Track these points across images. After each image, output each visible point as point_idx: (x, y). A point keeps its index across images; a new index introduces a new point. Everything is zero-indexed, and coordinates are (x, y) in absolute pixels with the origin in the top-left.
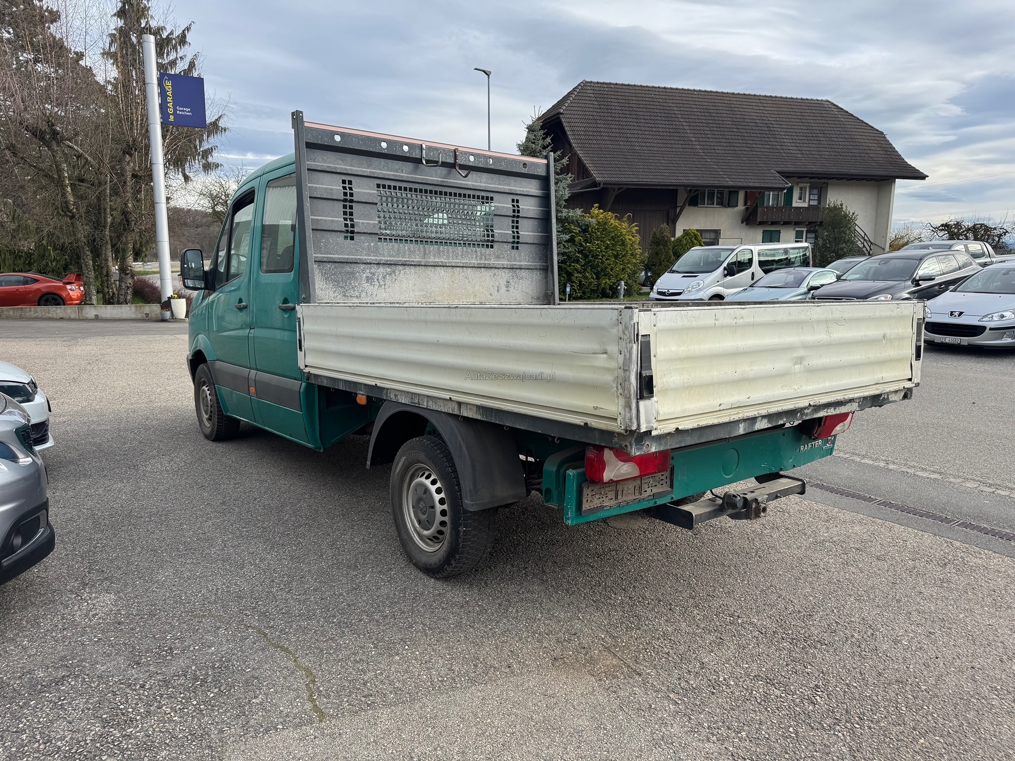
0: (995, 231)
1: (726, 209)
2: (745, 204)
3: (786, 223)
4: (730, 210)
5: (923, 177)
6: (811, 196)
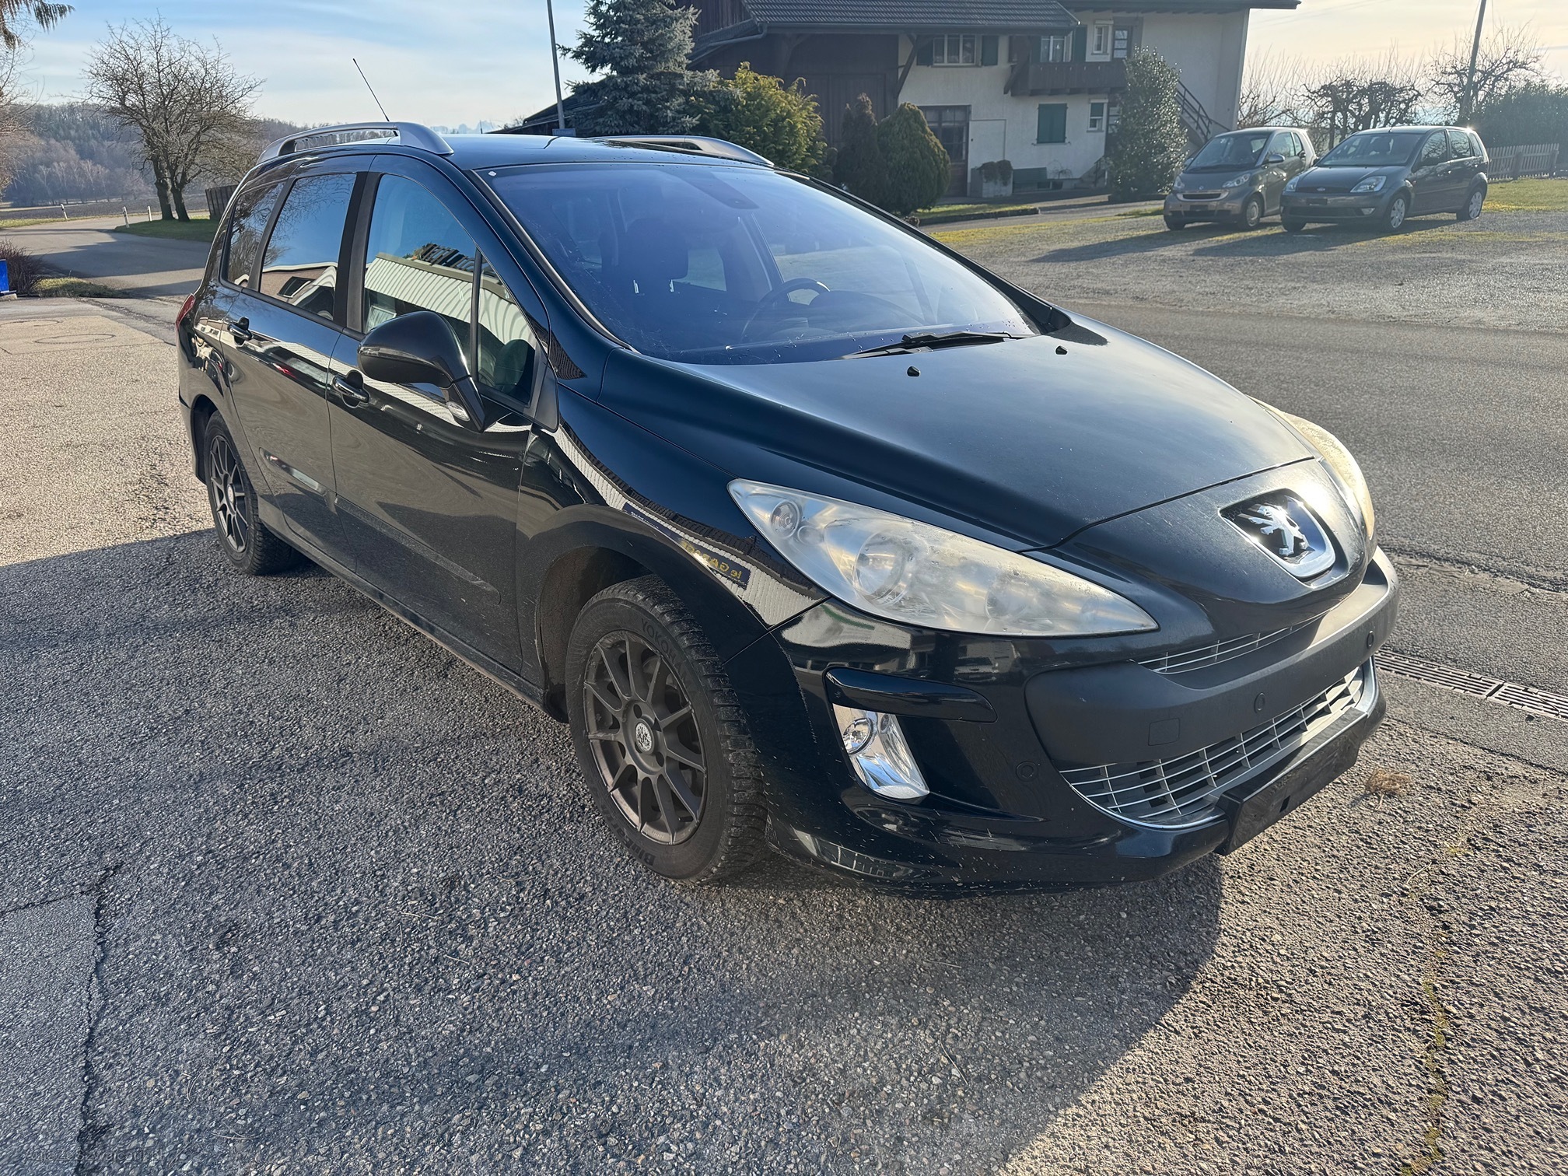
0: (1402, 94)
1: (979, 69)
2: (1010, 60)
3: (1075, 92)
4: (984, 69)
6: (1116, 42)
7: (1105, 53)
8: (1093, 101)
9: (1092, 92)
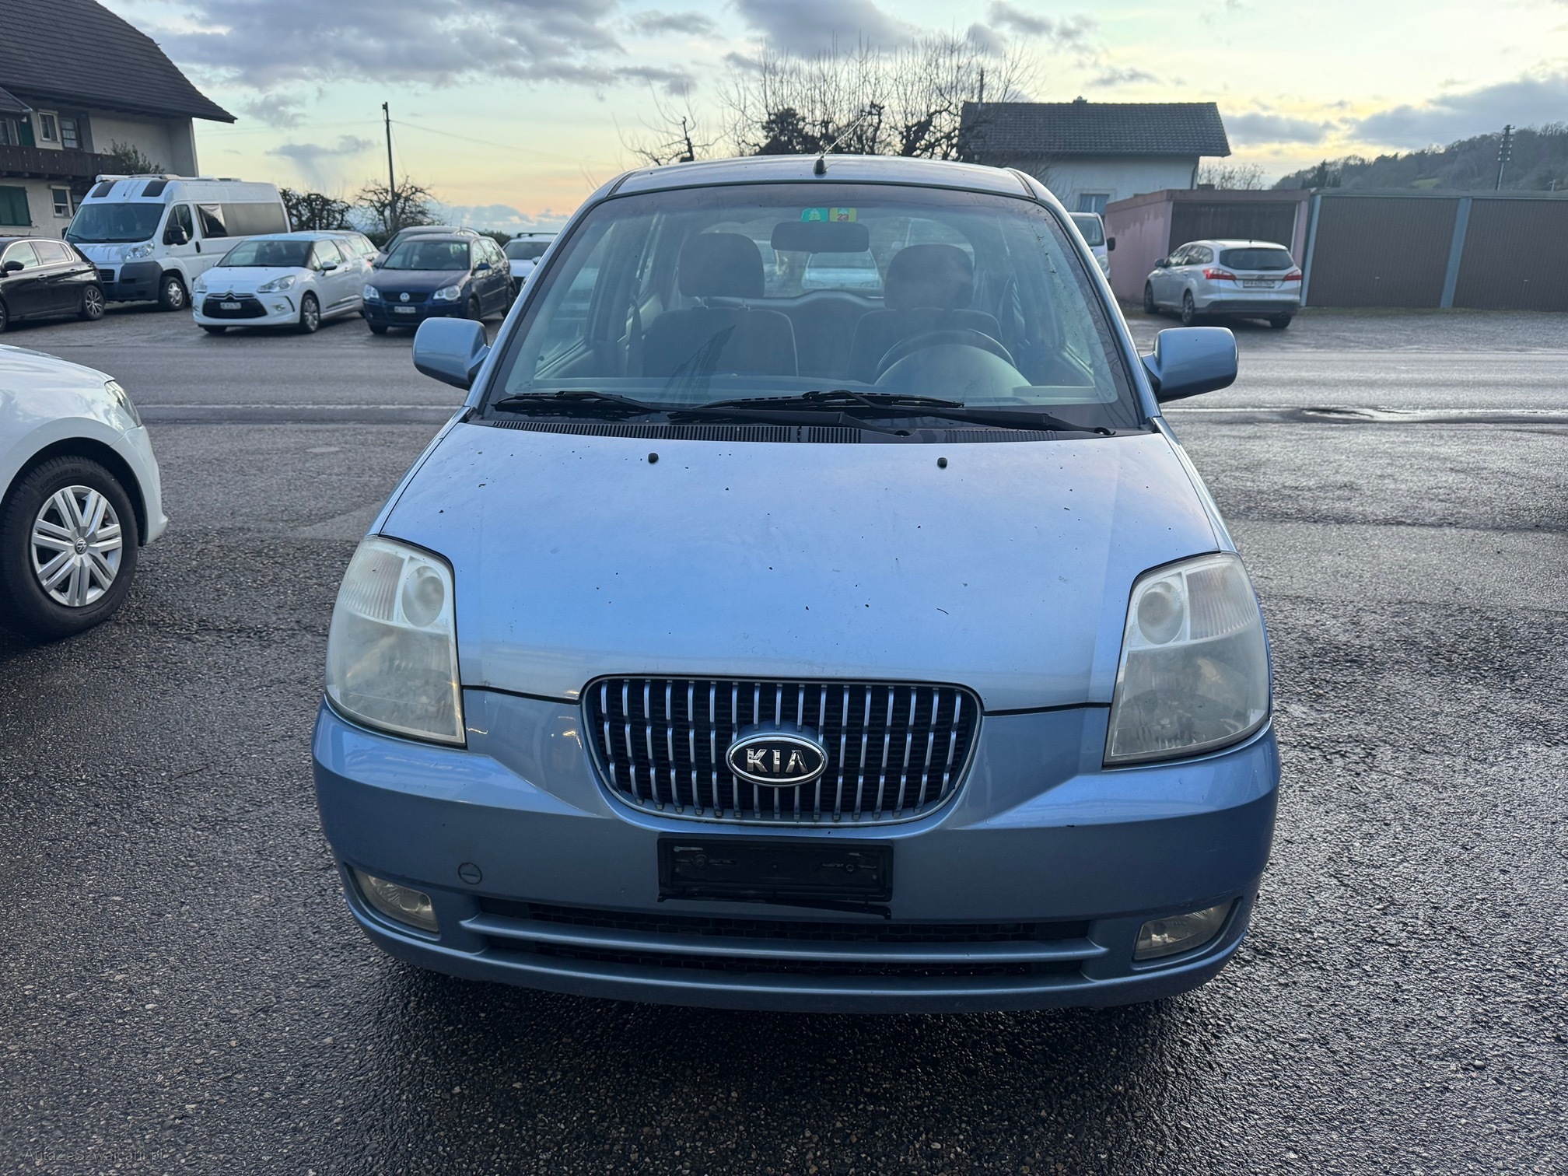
3: (36, 176)
5: (229, 119)
6: (64, 132)
7: (55, 140)
8: (53, 187)
9: (54, 178)
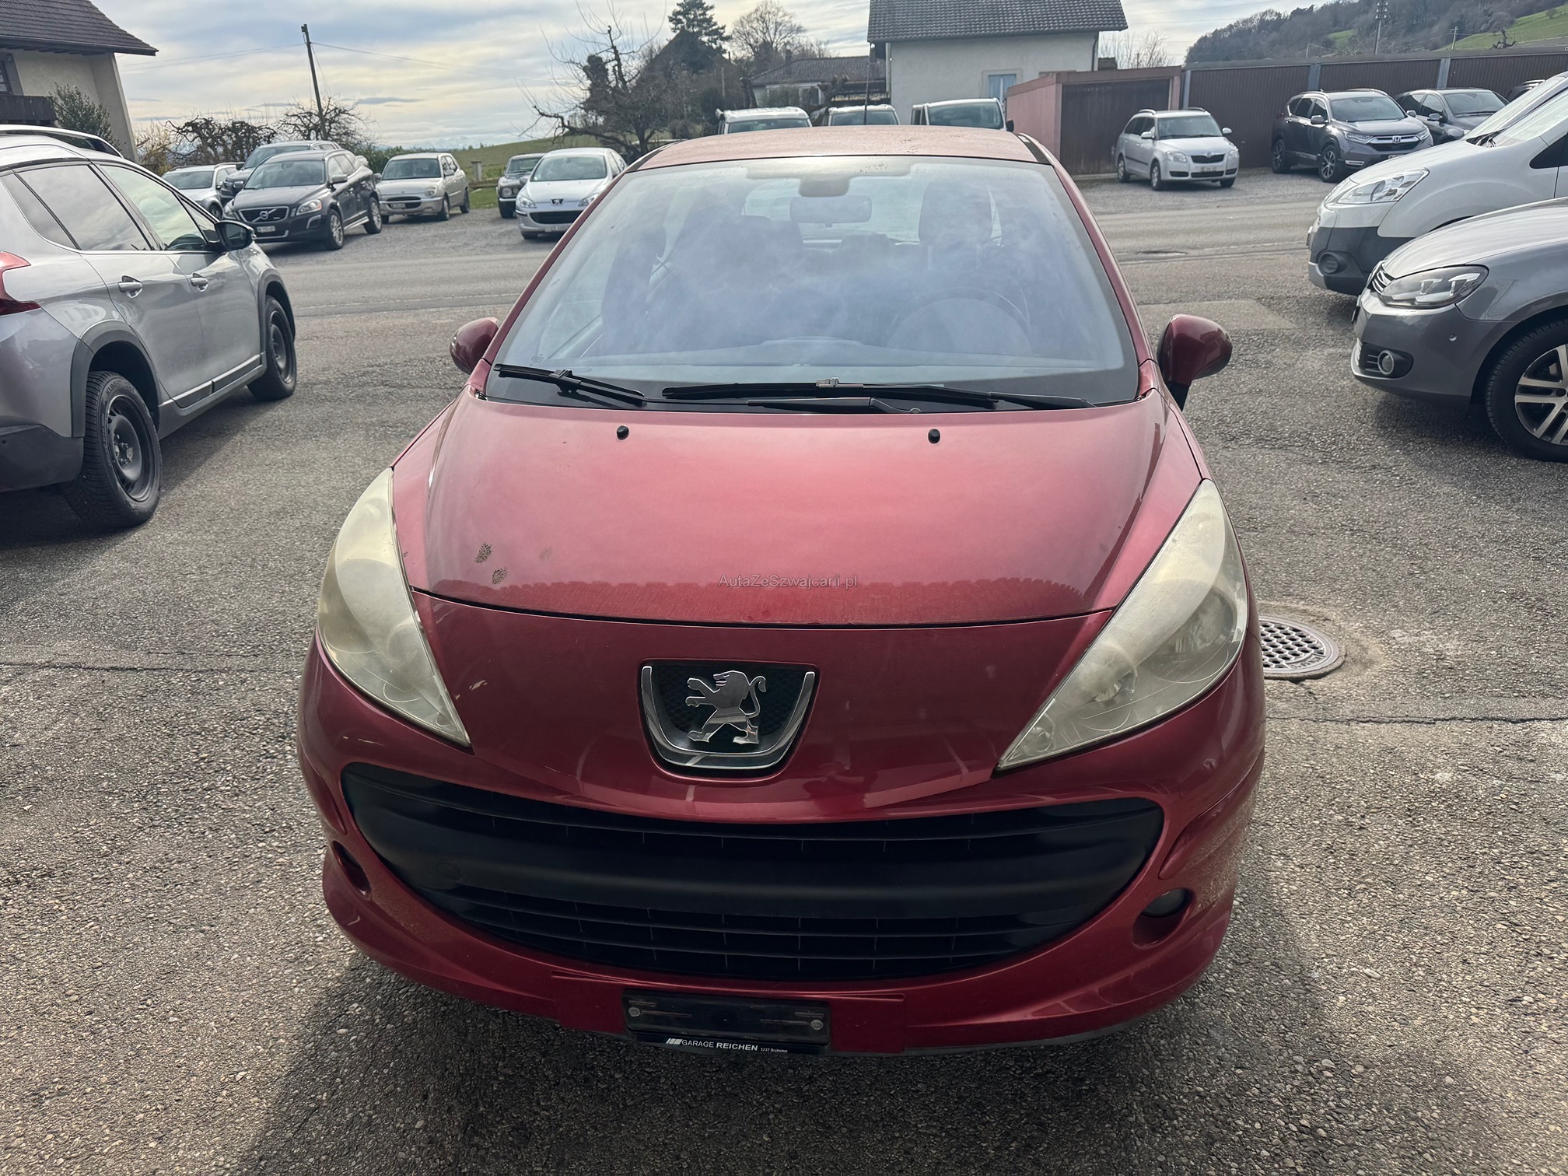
0: (260, 132)
5: (152, 52)
